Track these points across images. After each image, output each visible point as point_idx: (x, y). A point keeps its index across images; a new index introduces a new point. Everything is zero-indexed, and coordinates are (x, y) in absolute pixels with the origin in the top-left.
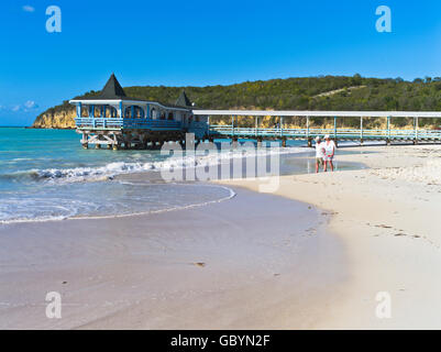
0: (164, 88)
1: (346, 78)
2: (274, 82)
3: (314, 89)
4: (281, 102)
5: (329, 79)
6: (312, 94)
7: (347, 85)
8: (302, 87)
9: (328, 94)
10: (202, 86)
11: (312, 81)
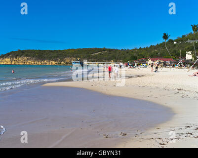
0: (40, 50)
5: (96, 49)
6: (91, 54)
7: (101, 51)
8: (88, 52)
9: (95, 54)
10: (53, 50)
11: (91, 50)
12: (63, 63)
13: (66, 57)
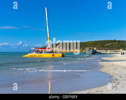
1: (112, 41)
2: (96, 41)
3: (105, 43)
4: (98, 46)
5: (108, 41)
6: (105, 44)
7: (112, 42)
8: (102, 43)
9: (108, 44)
11: (104, 41)
12: (84, 51)
13: (86, 47)
